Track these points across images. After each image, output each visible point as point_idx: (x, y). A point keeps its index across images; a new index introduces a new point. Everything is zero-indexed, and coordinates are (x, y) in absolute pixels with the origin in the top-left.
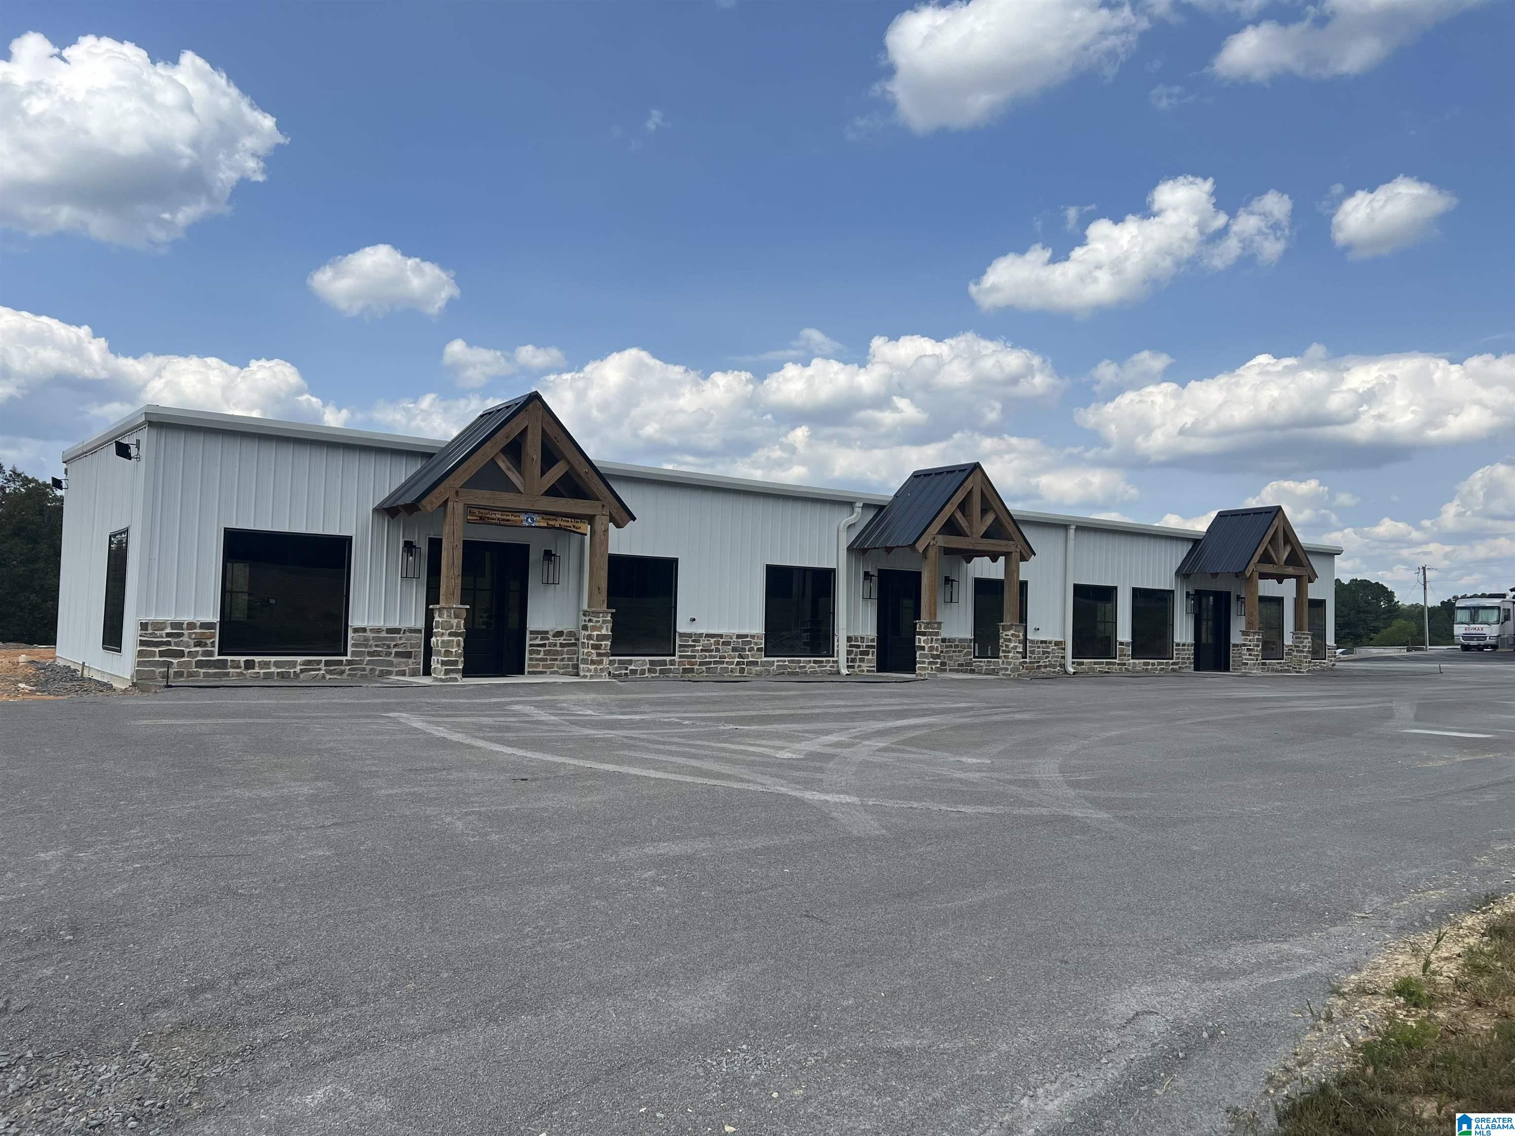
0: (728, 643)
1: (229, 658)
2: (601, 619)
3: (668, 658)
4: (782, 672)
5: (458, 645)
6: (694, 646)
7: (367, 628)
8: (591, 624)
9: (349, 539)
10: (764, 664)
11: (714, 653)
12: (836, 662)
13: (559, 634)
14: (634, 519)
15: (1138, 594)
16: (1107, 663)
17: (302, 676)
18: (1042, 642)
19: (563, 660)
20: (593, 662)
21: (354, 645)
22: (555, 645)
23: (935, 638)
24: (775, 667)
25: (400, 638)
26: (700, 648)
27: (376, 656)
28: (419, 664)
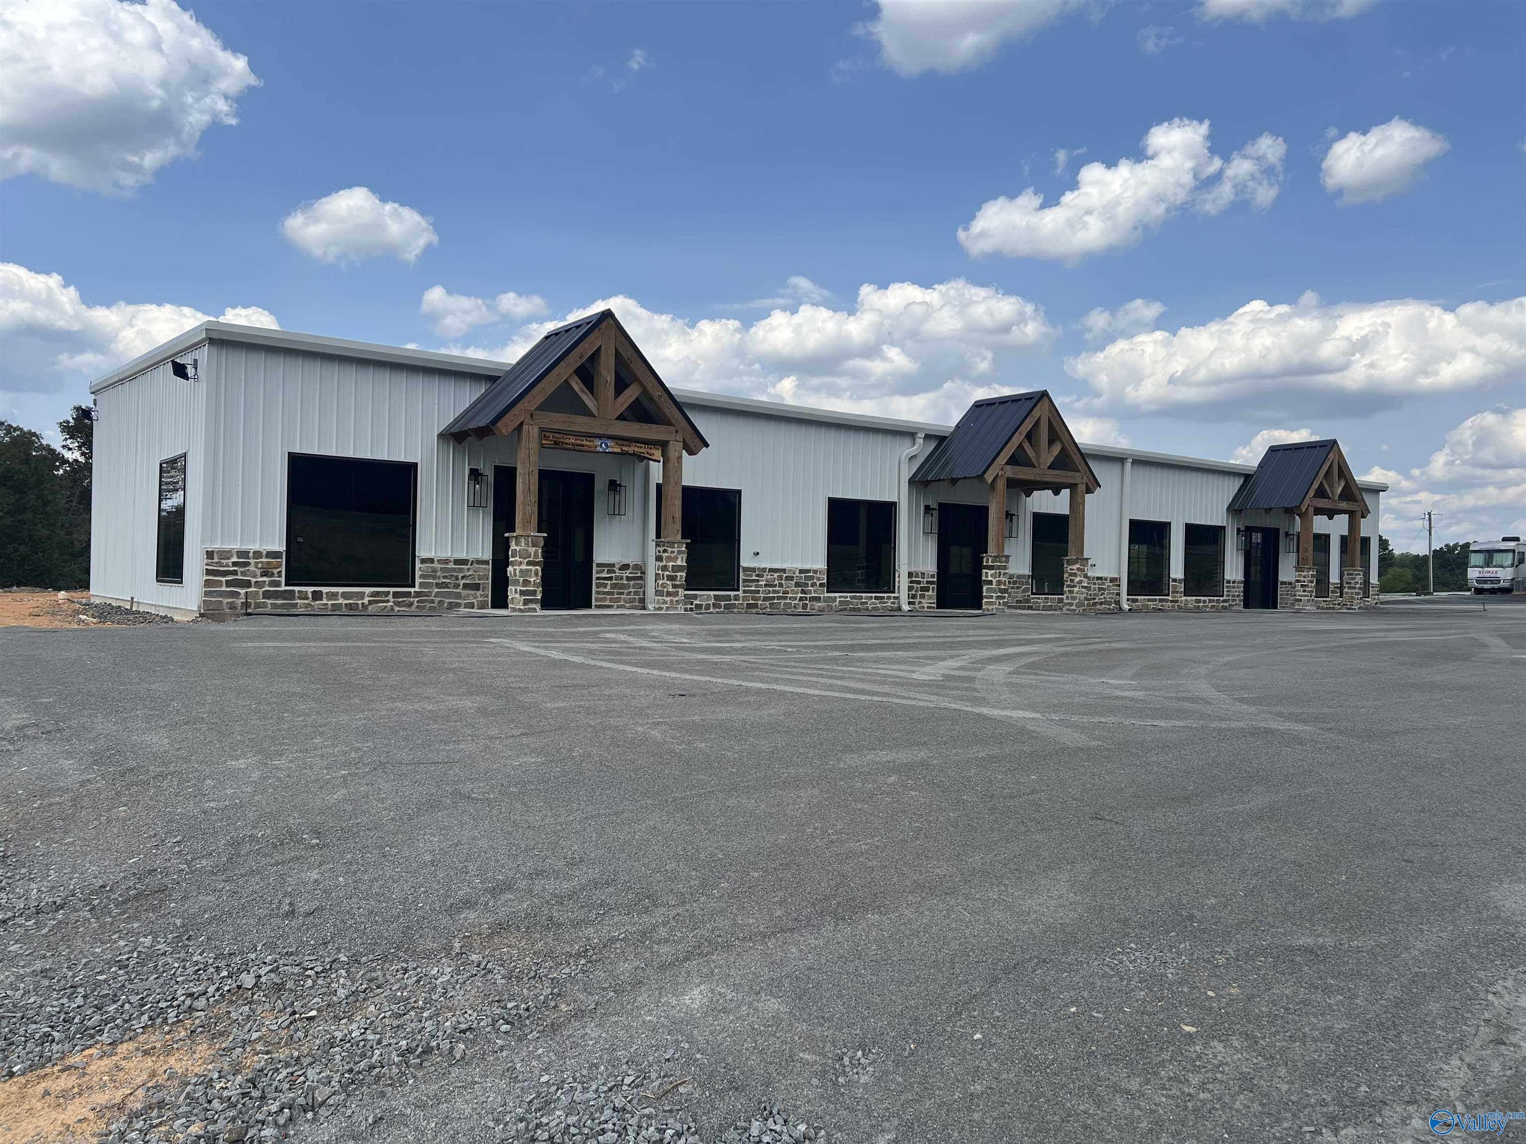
0: (791, 578)
1: (296, 589)
2: (676, 550)
3: (732, 593)
4: (845, 609)
5: (536, 574)
6: (758, 581)
7: (435, 559)
8: (666, 554)
9: (415, 465)
10: (826, 600)
11: (777, 588)
12: (897, 598)
13: (625, 567)
14: (707, 445)
15: (1191, 529)
16: (1161, 600)
17: (370, 608)
18: (1099, 578)
19: (629, 593)
20: (669, 594)
21: (422, 576)
22: (622, 578)
23: (1003, 572)
24: (837, 603)
25: (468, 570)
26: (763, 583)
27: (444, 588)
28: (487, 596)
